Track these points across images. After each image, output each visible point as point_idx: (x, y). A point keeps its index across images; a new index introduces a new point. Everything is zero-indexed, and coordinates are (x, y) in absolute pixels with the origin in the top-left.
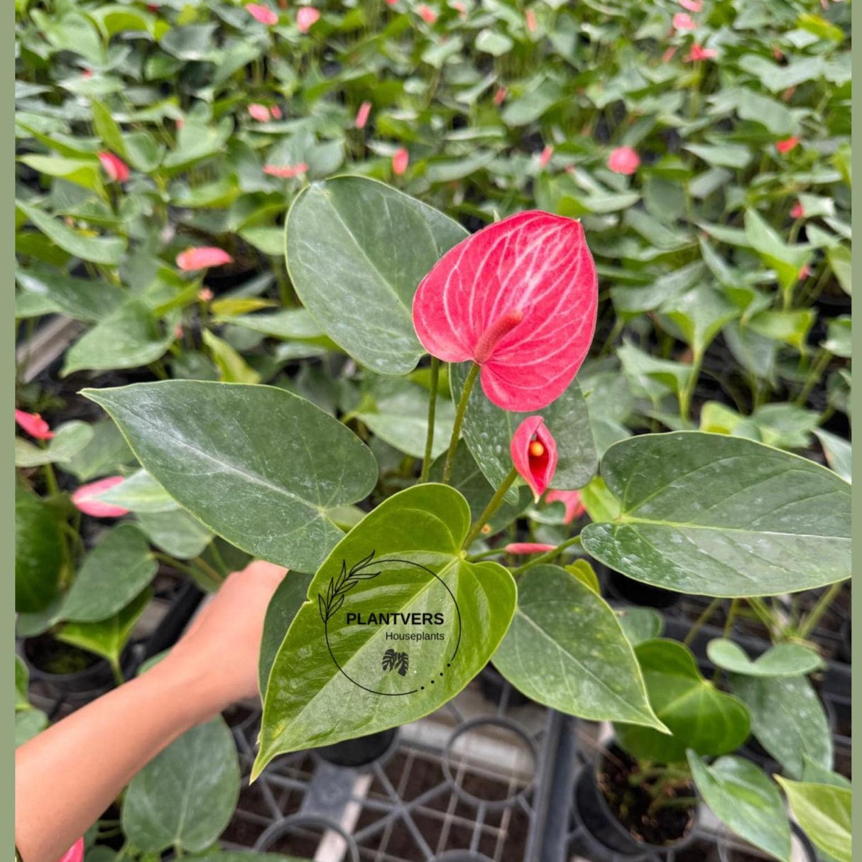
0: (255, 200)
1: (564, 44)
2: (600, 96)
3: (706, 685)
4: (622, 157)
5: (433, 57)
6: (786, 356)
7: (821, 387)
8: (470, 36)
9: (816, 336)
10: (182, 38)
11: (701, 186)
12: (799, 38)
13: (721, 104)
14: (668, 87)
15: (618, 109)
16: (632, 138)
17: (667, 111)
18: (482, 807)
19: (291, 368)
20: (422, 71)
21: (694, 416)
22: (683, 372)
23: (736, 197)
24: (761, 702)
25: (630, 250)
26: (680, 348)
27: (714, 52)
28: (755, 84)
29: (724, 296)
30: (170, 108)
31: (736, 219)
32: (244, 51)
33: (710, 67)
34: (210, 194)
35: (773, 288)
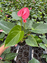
0: (10, 12)
1: (27, 3)
2: (29, 5)
3: (39, 39)
4: (31, 8)
5: (20, 4)
6: (41, 18)
7: (43, 20)
8: (22, 3)
9: (43, 17)
10: (6, 4)
11: (35, 9)
12: (40, 1)
13: (36, 5)
14: (33, 4)
15: (30, 6)
16: (31, 7)
17: (33, 6)
18: (26, 47)
19: (13, 22)
20: (19, 5)
21: (37, 22)
22: (36, 20)
23: (37, 10)
24: (43, 39)
25: (32, 13)
26: (35, 19)
27: (35, 2)
28: (38, 4)
29: (37, 15)
30: (5, 8)
31: (38, 11)
32: (9, 4)
33: (35, 3)
34: (7, 12)
35: (40, 15)
